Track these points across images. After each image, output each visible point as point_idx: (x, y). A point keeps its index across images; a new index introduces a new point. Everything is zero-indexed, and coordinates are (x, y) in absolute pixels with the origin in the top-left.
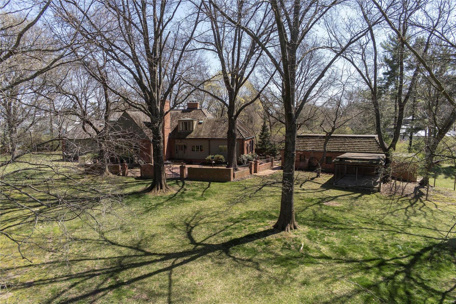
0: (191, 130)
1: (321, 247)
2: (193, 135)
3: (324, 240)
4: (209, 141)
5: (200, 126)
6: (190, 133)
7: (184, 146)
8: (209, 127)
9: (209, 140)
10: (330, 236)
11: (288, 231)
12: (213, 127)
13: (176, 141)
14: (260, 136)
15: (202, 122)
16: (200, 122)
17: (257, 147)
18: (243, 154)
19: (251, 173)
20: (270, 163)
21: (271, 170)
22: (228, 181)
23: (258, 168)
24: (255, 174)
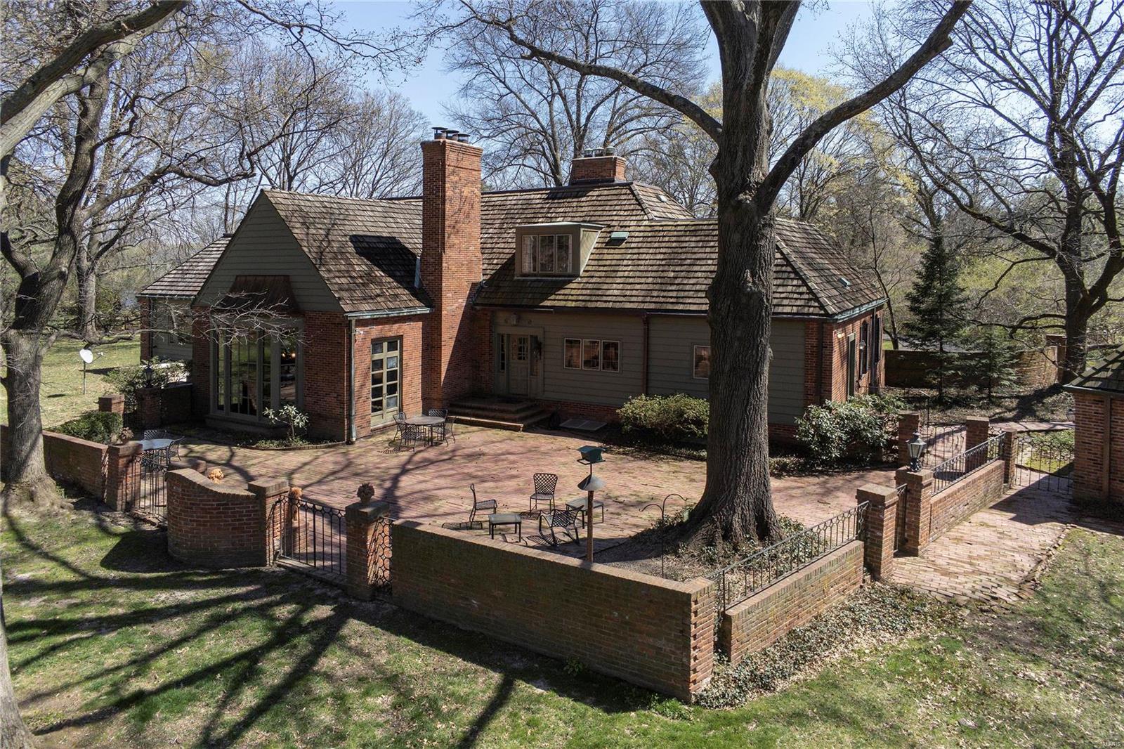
0: (570, 270)
2: (571, 295)
4: (647, 322)
5: (611, 256)
6: (561, 285)
7: (535, 338)
8: (650, 258)
9: (646, 318)
12: (672, 259)
13: (502, 316)
14: (914, 300)
15: (625, 235)
16: (614, 235)
17: (896, 345)
18: (821, 403)
19: (872, 566)
20: (994, 465)
21: (1002, 520)
22: (665, 695)
23: (924, 518)
24: (900, 571)
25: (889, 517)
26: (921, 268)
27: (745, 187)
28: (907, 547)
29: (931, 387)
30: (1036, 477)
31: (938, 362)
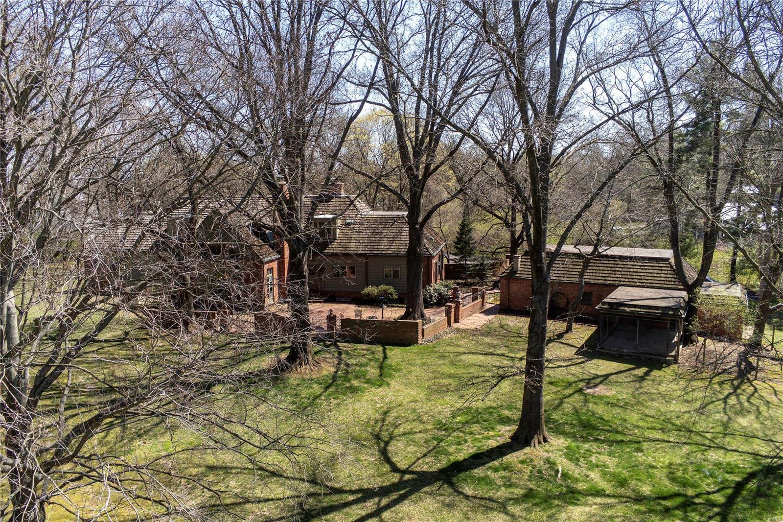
0: (332, 237)
1: (589, 473)
2: (334, 248)
3: (591, 461)
4: (367, 259)
5: (348, 230)
6: (330, 243)
8: (365, 232)
9: (366, 256)
10: (600, 453)
11: (534, 446)
12: (374, 232)
14: (456, 243)
15: (352, 221)
16: (348, 221)
17: (448, 262)
18: (429, 285)
19: (449, 324)
20: (480, 300)
21: (482, 315)
22: (414, 343)
23: (460, 313)
24: (456, 325)
25: (453, 310)
26: (459, 231)
27: (417, 223)
28: (457, 321)
29: (462, 279)
30: (492, 306)
31: (464, 268)
